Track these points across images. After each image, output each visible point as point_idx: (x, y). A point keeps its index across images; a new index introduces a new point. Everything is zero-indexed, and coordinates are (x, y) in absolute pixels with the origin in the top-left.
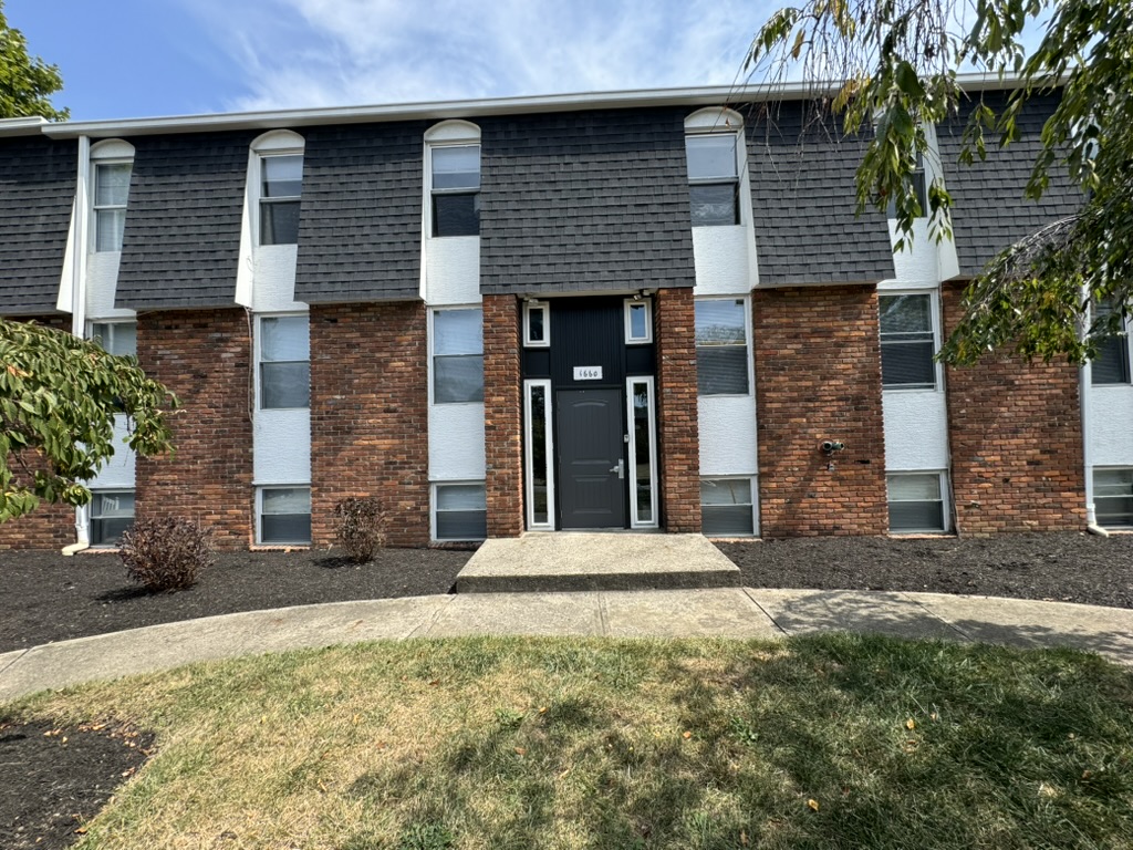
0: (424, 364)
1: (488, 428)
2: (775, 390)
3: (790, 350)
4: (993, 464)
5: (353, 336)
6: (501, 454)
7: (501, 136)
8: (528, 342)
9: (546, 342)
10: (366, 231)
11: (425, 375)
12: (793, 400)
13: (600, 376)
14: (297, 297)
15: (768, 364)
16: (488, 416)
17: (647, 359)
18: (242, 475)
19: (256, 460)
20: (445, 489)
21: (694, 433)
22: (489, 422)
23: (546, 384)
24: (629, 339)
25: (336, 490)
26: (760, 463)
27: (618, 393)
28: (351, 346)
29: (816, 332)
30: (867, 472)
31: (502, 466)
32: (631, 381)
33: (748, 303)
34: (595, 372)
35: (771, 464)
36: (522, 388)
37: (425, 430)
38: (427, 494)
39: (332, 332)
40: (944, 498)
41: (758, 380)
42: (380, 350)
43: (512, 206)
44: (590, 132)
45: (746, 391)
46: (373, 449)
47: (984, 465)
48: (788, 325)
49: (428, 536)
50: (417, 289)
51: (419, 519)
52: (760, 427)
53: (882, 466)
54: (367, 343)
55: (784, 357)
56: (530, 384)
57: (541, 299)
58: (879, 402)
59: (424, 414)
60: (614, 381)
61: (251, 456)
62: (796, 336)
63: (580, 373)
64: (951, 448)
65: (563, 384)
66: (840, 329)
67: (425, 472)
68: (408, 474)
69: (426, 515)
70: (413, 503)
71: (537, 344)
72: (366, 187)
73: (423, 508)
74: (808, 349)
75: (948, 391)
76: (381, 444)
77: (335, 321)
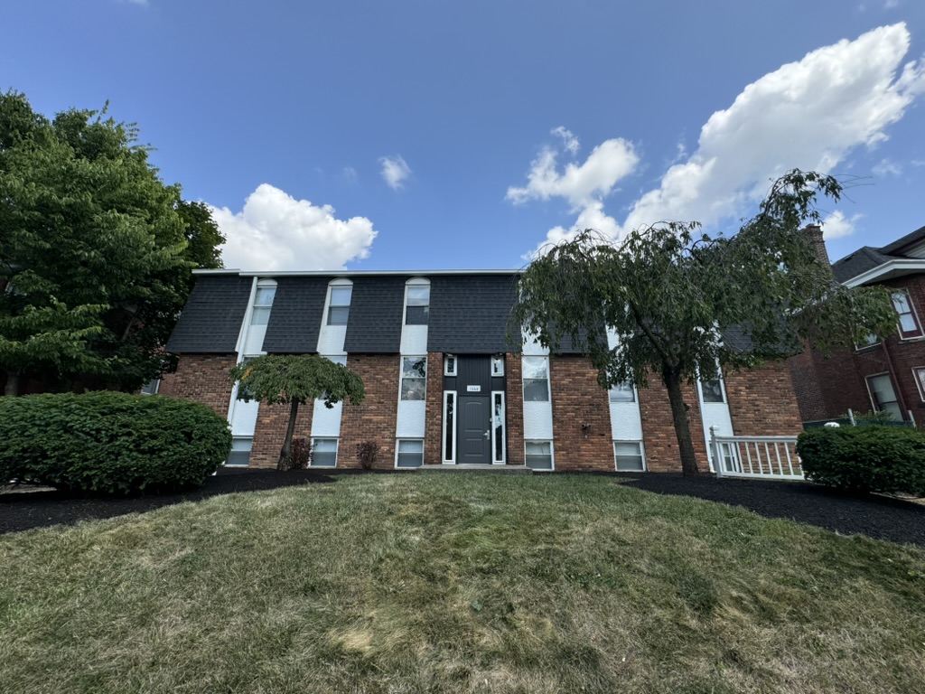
0: (398, 381)
1: (427, 412)
2: (560, 399)
3: (566, 381)
4: (663, 438)
5: (366, 367)
6: (432, 424)
7: (439, 285)
8: (446, 373)
9: (455, 373)
10: (378, 322)
11: (398, 386)
12: (569, 405)
13: (479, 390)
14: (344, 350)
15: (557, 388)
16: (427, 406)
17: (502, 383)
18: (306, 431)
19: (313, 424)
20: (404, 441)
21: (522, 418)
22: (428, 409)
23: (455, 393)
24: (493, 374)
25: (351, 440)
26: (554, 434)
27: (488, 398)
28: (364, 372)
29: (578, 374)
30: (604, 440)
31: (432, 430)
32: (494, 393)
33: (548, 358)
34: (477, 388)
35: (559, 434)
36: (443, 394)
37: (396, 412)
38: (395, 443)
39: (357, 365)
40: (642, 454)
41: (552, 395)
42: (378, 374)
43: (442, 314)
44: (478, 285)
45: (547, 400)
46: (370, 421)
47: (658, 438)
48: (566, 370)
49: (393, 465)
50: (399, 348)
51: (390, 456)
52: (554, 417)
53: (611, 437)
54: (373, 371)
55: (564, 385)
56: (446, 393)
57: (454, 354)
58: (608, 407)
59: (396, 405)
60: (485, 393)
61: (311, 422)
62: (569, 375)
63: (470, 388)
64: (643, 430)
65: (463, 394)
66: (588, 372)
67: (395, 433)
68: (387, 433)
69: (393, 454)
70: (388, 448)
71: (450, 374)
72: (378, 303)
73: (392, 451)
74: (574, 382)
75: (640, 403)
76: (375, 419)
77: (358, 360)
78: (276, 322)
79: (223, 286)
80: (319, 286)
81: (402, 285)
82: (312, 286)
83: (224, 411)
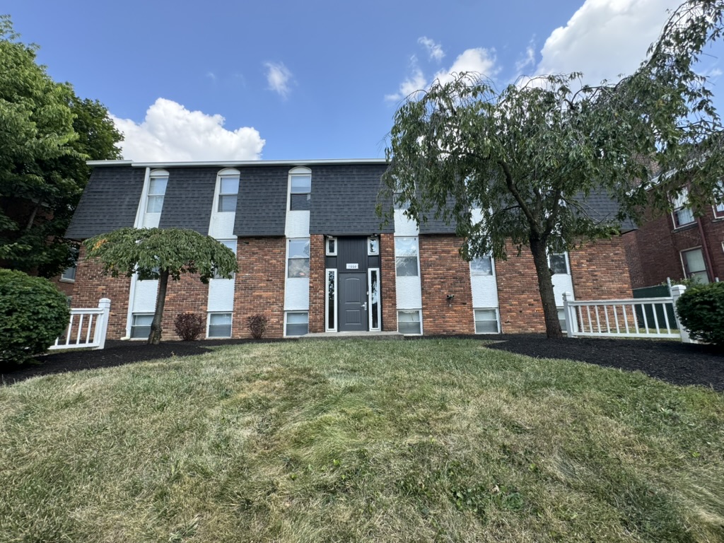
0: (284, 261)
1: (310, 287)
2: (428, 274)
3: (434, 258)
4: (515, 305)
5: (255, 249)
6: (316, 298)
7: (319, 173)
8: (328, 253)
9: (335, 253)
10: (264, 208)
11: (284, 266)
12: (435, 278)
13: (357, 268)
14: (234, 234)
15: (426, 264)
16: (310, 282)
17: (377, 261)
18: (203, 307)
19: (209, 301)
20: (291, 314)
21: (394, 290)
22: (311, 285)
23: (335, 271)
24: (369, 253)
25: (244, 314)
26: (423, 304)
27: (365, 275)
28: (254, 253)
29: (444, 251)
30: (466, 308)
31: (316, 303)
32: (370, 270)
33: (417, 239)
34: (355, 266)
35: (427, 304)
36: (325, 272)
37: (283, 288)
38: (283, 316)
39: (246, 248)
40: (498, 319)
41: (421, 270)
42: (266, 255)
43: (323, 200)
44: (354, 173)
45: (417, 275)
46: (260, 297)
47: (512, 305)
48: (433, 249)
49: (283, 334)
50: (284, 231)
51: (279, 326)
52: (422, 289)
53: (471, 306)
54: (261, 253)
55: (431, 261)
56: (328, 271)
57: (334, 237)
58: (469, 280)
59: (283, 282)
60: (363, 270)
61: (207, 299)
62: (436, 253)
63: (349, 266)
64: (499, 299)
65: (342, 271)
66: (453, 250)
67: (283, 306)
68: (275, 307)
69: (282, 325)
70: (277, 320)
71: (332, 254)
72: (264, 191)
73: (281, 322)
74: (441, 258)
75: (496, 276)
76: (264, 294)
77: (248, 243)
78: (169, 209)
79: (117, 177)
80: (209, 175)
81: (285, 174)
82: (202, 176)
83: (126, 291)
